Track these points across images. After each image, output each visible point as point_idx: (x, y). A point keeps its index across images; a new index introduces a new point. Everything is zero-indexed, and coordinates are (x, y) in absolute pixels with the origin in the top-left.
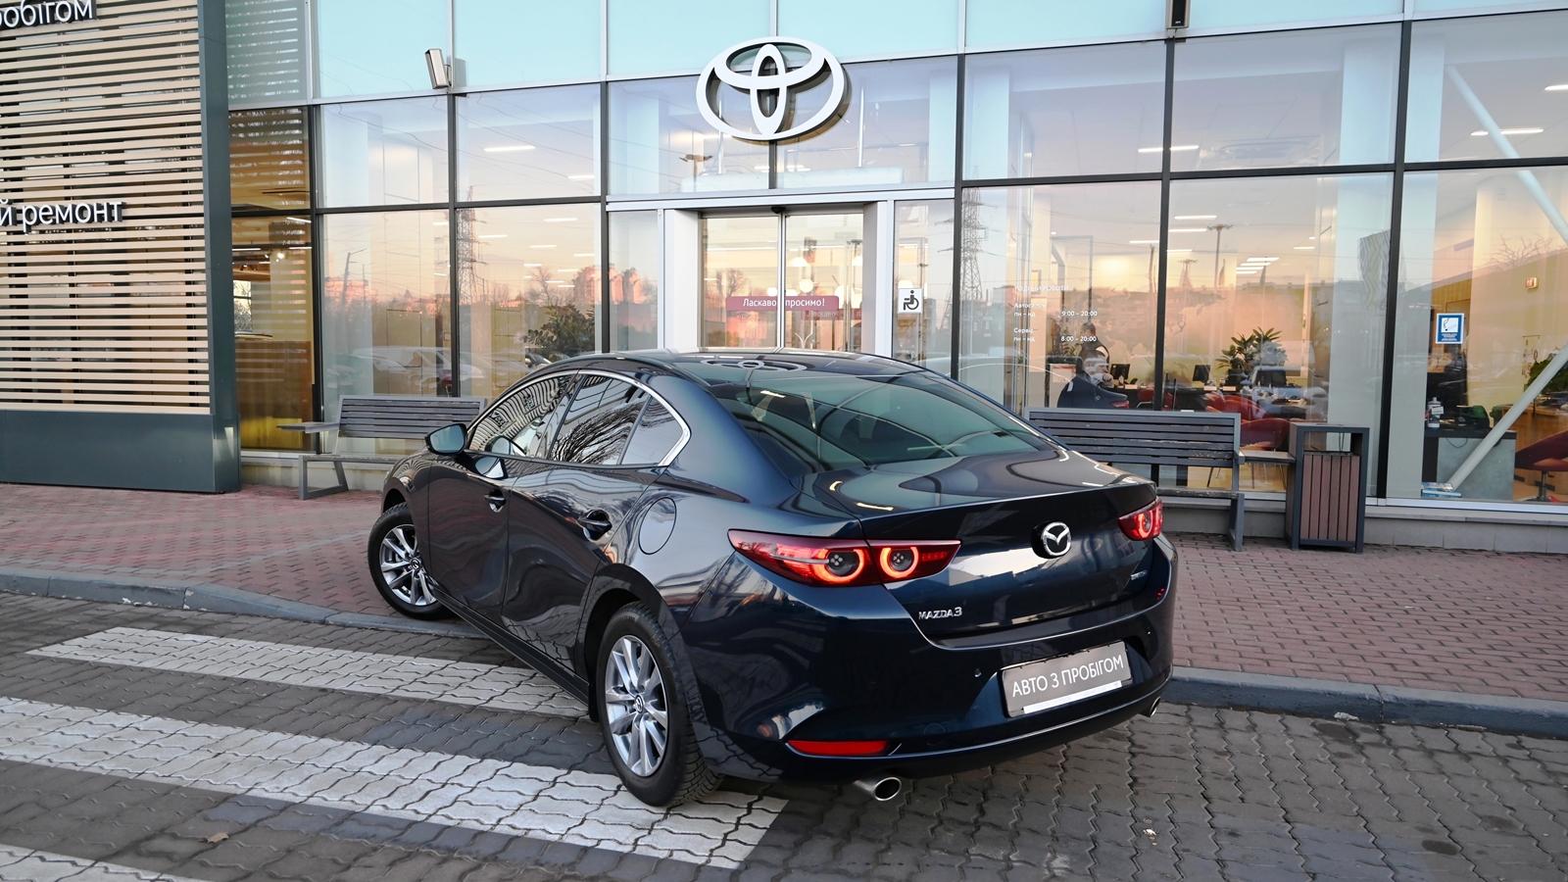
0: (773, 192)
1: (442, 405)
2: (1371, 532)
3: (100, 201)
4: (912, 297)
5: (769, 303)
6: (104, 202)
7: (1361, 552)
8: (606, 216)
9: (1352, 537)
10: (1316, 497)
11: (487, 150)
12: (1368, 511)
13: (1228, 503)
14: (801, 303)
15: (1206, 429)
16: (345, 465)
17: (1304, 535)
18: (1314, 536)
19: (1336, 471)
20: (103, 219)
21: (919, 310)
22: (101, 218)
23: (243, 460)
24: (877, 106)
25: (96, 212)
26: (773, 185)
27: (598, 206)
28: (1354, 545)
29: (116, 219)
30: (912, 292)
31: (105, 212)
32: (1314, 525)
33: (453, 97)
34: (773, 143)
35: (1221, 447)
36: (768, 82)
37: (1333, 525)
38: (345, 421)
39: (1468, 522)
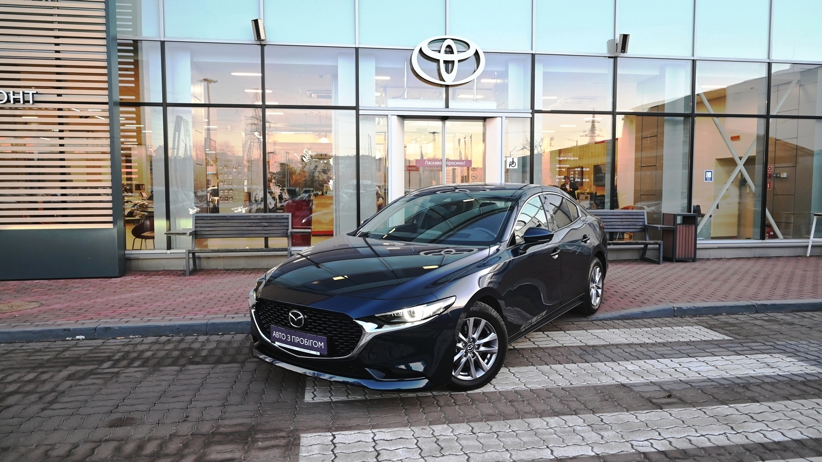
0: (447, 110)
1: (265, 218)
2: (699, 254)
3: (16, 90)
4: (513, 161)
5: (438, 163)
6: (21, 91)
7: (696, 261)
8: (358, 115)
9: (693, 256)
10: (681, 242)
11: (232, 74)
12: (698, 246)
13: (643, 246)
14: (454, 163)
15: (635, 217)
16: (196, 254)
17: (677, 257)
18: (680, 257)
19: (687, 231)
20: (19, 102)
21: (516, 167)
22: (16, 101)
23: (126, 256)
24: (496, 73)
25: (12, 97)
26: (447, 106)
27: (354, 111)
28: (694, 260)
29: (31, 102)
30: (513, 159)
31: (21, 97)
32: (681, 252)
33: (263, 46)
34: (447, 86)
35: (641, 223)
36: (449, 57)
37: (687, 252)
38: (198, 229)
39: (719, 248)
